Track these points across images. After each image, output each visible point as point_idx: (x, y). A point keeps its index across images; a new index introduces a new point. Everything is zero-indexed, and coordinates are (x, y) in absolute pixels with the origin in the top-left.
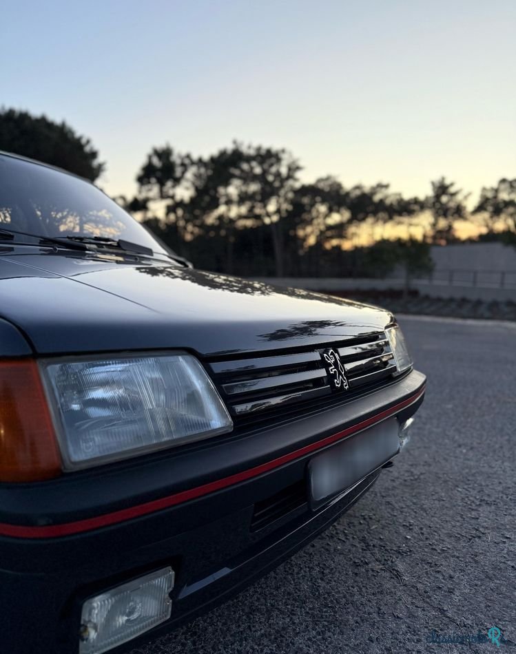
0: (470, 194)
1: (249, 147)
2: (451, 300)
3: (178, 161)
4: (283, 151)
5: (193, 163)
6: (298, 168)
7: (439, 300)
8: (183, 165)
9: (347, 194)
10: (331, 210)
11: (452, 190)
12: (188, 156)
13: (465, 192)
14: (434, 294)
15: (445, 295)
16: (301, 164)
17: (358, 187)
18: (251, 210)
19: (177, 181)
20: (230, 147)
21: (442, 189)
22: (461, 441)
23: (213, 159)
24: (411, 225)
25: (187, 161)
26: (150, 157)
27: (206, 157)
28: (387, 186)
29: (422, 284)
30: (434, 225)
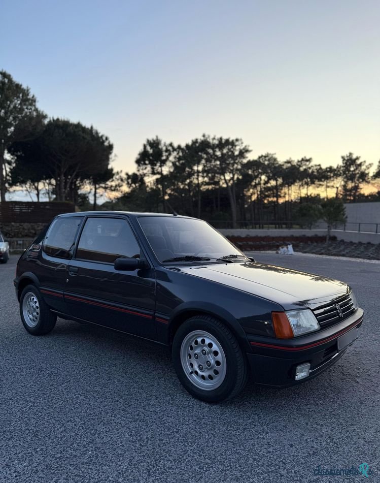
0: (371, 165)
1: (214, 139)
2: (360, 244)
3: (164, 148)
4: (237, 140)
5: (174, 150)
6: (247, 151)
7: (351, 243)
8: (167, 151)
9: (281, 166)
10: (269, 179)
11: (358, 162)
12: (171, 145)
13: (367, 164)
14: (347, 240)
15: (356, 241)
16: (250, 148)
17: (288, 162)
18: (212, 179)
19: (163, 163)
20: (200, 138)
21: (350, 161)
22: (376, 338)
23: (187, 146)
24: (328, 187)
25: (170, 148)
26: (145, 146)
27: (183, 145)
28: (309, 160)
29: (338, 232)
30: (345, 186)
